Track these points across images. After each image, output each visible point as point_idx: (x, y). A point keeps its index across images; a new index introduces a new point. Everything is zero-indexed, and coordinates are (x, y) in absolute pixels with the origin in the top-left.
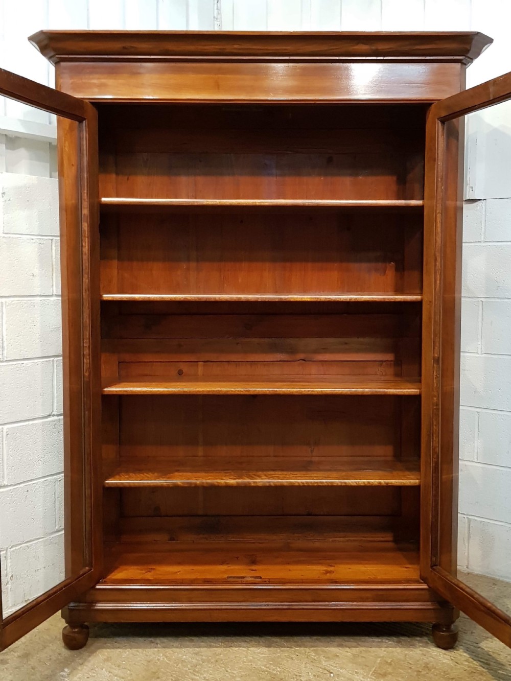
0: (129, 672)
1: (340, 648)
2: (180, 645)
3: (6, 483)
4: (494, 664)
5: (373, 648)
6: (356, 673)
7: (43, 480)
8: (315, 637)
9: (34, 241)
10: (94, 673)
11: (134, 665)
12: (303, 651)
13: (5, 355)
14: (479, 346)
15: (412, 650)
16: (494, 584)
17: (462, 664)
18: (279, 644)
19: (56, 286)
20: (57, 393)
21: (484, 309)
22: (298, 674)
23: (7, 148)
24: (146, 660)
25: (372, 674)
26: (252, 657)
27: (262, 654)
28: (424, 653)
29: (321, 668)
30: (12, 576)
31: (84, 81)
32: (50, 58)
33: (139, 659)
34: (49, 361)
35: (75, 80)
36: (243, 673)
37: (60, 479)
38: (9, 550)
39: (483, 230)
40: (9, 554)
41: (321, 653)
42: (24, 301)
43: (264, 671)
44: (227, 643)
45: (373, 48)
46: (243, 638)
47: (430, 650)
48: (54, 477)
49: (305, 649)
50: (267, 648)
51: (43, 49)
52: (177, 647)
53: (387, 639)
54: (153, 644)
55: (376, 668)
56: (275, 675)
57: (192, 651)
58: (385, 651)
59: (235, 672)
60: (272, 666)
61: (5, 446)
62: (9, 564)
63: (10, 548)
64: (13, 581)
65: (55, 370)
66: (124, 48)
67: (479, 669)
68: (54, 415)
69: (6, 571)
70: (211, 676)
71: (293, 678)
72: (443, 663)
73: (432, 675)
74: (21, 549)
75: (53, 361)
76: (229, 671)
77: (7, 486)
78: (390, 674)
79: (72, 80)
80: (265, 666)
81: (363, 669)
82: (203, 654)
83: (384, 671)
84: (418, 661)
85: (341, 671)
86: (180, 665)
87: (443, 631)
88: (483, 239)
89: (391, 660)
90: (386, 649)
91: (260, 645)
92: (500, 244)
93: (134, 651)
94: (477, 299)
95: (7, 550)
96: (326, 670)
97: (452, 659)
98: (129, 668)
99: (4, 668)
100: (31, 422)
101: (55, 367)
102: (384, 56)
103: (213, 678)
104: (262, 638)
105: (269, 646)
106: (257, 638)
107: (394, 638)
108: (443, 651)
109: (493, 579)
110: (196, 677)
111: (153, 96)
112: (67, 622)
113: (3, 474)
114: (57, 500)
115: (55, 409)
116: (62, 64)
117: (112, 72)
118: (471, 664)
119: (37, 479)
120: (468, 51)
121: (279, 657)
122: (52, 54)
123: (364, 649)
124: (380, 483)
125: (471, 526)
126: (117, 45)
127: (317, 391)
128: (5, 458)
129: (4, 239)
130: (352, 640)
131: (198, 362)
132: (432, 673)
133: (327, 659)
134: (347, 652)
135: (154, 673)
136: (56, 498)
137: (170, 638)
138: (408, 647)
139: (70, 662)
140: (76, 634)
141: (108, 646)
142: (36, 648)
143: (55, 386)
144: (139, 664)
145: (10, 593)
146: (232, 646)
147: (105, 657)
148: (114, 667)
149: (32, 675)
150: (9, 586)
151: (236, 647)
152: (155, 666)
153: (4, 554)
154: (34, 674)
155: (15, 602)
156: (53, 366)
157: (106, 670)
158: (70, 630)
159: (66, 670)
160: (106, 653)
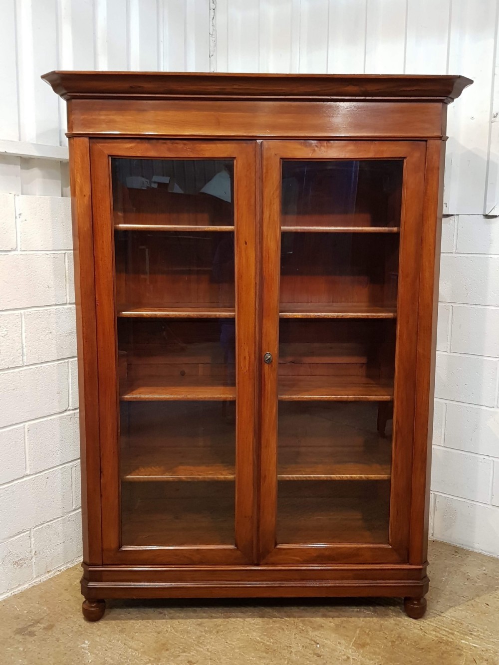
0: (141, 644)
1: (324, 618)
2: (185, 616)
3: (28, 472)
4: (458, 634)
5: (353, 618)
6: (339, 643)
7: (61, 467)
8: (302, 608)
9: (48, 256)
10: (111, 645)
11: (145, 637)
12: (293, 622)
13: (25, 360)
14: (449, 346)
15: (387, 620)
16: (456, 552)
17: (431, 634)
18: (271, 615)
19: (69, 295)
20: (72, 390)
21: (454, 314)
22: (288, 645)
23: (21, 169)
24: (156, 632)
25: (353, 645)
26: (249, 628)
27: (257, 625)
28: (397, 622)
29: (308, 638)
30: (36, 552)
31: (94, 117)
32: (62, 95)
33: (150, 630)
34: (64, 362)
35: (86, 116)
36: (241, 645)
37: (77, 465)
38: (32, 530)
39: (455, 242)
40: (32, 533)
41: (308, 623)
42: (41, 311)
43: (259, 642)
44: (225, 613)
45: (363, 89)
46: (239, 609)
47: (402, 620)
48: (70, 464)
49: (294, 619)
50: (261, 619)
51: (56, 87)
52: (182, 618)
53: (365, 609)
54: (161, 615)
55: (356, 638)
56: (268, 646)
57: (196, 622)
58: (363, 621)
59: (234, 643)
60: (266, 637)
61: (26, 440)
62: (33, 542)
63: (34, 528)
64: (36, 556)
65: (70, 370)
66: (131, 87)
67: (444, 639)
68: (69, 410)
69: (30, 549)
70: (213, 647)
71: (285, 649)
72: (414, 633)
73: (405, 646)
74: (43, 528)
75: (68, 362)
76: (229, 642)
77: (30, 475)
78: (368, 644)
79: (83, 117)
80: (259, 637)
81: (344, 639)
82: (205, 625)
83: (363, 641)
84: (392, 631)
85: (326, 642)
86: (186, 636)
87: (414, 604)
88: (454, 251)
89: (368, 630)
90: (364, 618)
91: (254, 615)
92: (470, 255)
93: (144, 622)
94: (447, 304)
95: (30, 530)
96: (313, 640)
97: (421, 629)
98: (141, 640)
99: (32, 640)
100: (49, 418)
101: (70, 368)
102: (372, 96)
103: (215, 649)
104: (256, 608)
105: (262, 617)
106: (252, 608)
107: (371, 607)
108: (414, 621)
109: (455, 547)
110: (200, 649)
111: (158, 132)
112: (85, 598)
113: (26, 465)
114: (73, 484)
115: (71, 404)
116: (74, 101)
117: (121, 110)
118: (438, 634)
119: (55, 467)
120: (450, 92)
121: (272, 628)
122: (64, 91)
123: (344, 619)
124: (361, 477)
125: (437, 500)
126: (125, 85)
127: (307, 398)
128: (27, 452)
129: (21, 256)
130: (334, 610)
131: (198, 364)
132: (404, 644)
133: (314, 630)
134: (330, 622)
135: (164, 645)
136: (73, 481)
137: (175, 609)
138: (383, 616)
139: (90, 633)
140: (94, 608)
141: (122, 617)
142: (60, 619)
143: (70, 384)
144: (150, 635)
145: (34, 566)
146: (230, 617)
147: (120, 628)
148: (128, 639)
149: (57, 647)
150: (33, 560)
151: (234, 617)
152: (164, 637)
153: (28, 534)
154: (58, 646)
155: (38, 573)
156: (68, 367)
157: (121, 642)
158: (88, 605)
159: (86, 642)
160: (121, 625)
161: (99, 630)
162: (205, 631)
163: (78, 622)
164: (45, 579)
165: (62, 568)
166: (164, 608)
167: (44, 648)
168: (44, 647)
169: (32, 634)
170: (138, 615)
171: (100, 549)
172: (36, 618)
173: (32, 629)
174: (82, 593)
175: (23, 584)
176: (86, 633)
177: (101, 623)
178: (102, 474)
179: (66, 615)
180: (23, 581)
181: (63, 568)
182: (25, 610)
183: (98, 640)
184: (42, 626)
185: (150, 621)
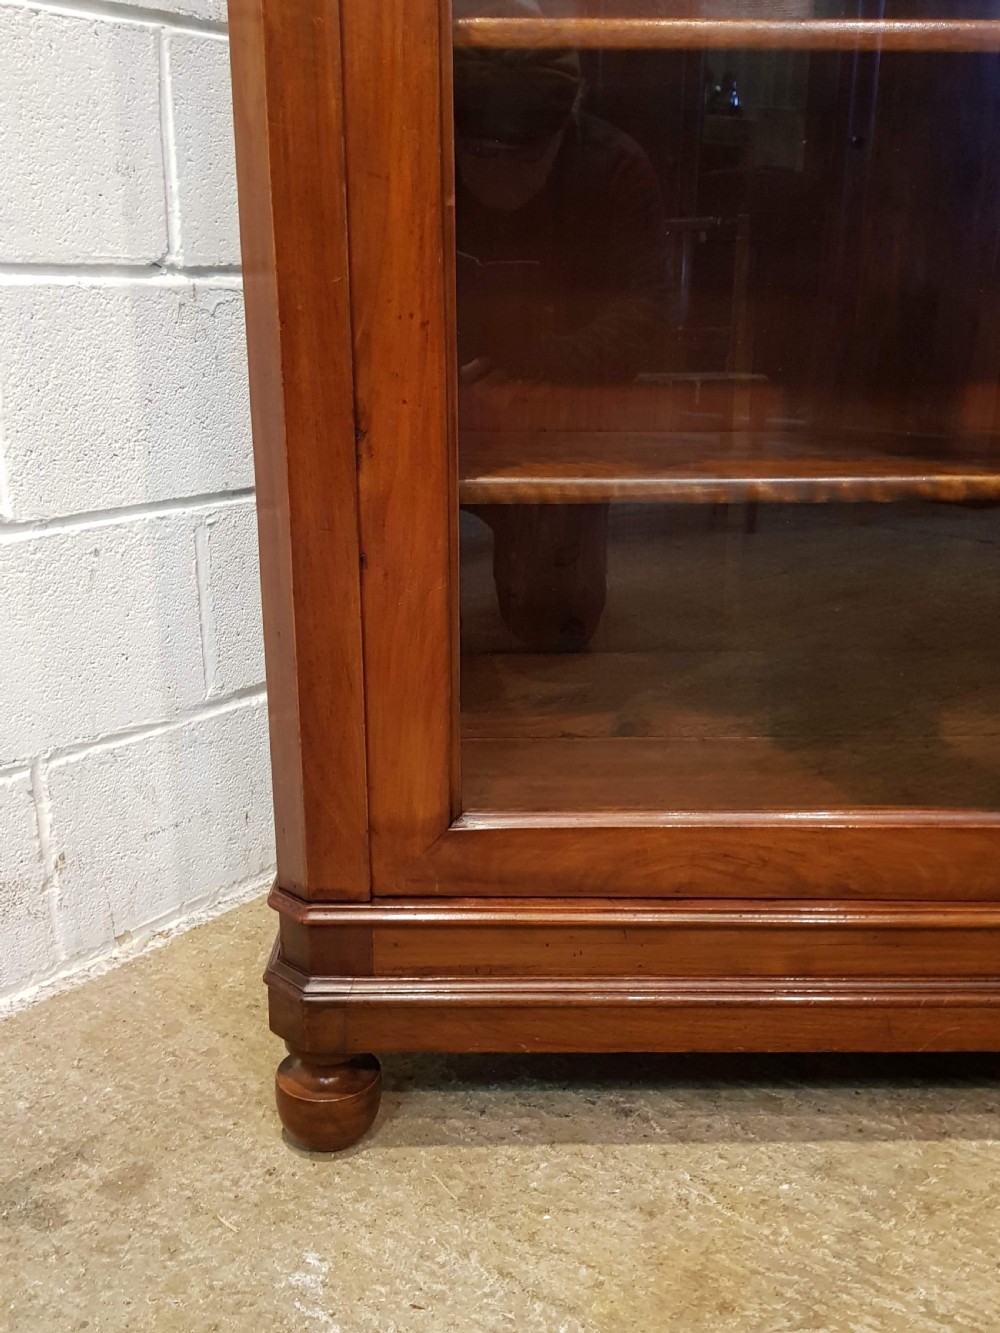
0: (584, 1271)
7: (151, 515)
10: (434, 1276)
11: (593, 1234)
20: (179, 177)
24: (634, 1207)
30: (62, 857)
33: (603, 1198)
34: (142, 29)
37: (210, 521)
38: (42, 766)
40: (44, 778)
48: (190, 510)
62: (48, 818)
63: (48, 760)
64: (66, 875)
65: (168, 79)
68: (172, 268)
69: (37, 844)
70: (950, 1295)
74: (89, 764)
75: (157, 33)
82: (850, 1171)
86: (785, 1230)
93: (564, 1153)
95: (33, 767)
98: (578, 1250)
99: (47, 1248)
100: (87, 281)
110: (887, 1302)
112: (291, 1046)
115: (177, 241)
119: (128, 510)
135: (697, 1277)
136: (203, 585)
139: (323, 1213)
140: (327, 1092)
141: (455, 1130)
142: (175, 1140)
143: (172, 148)
144: (612, 1226)
145: (58, 917)
146: (946, 1134)
147: (460, 1189)
148: (511, 1242)
149: (172, 1289)
150: (54, 891)
151: (964, 1134)
152: (681, 1234)
153: (24, 781)
154: (177, 1286)
155: (79, 943)
156: (159, 57)
157: (482, 1260)
158: (306, 1078)
159: (312, 1259)
160: (458, 1168)
161: (363, 1193)
162: (864, 1201)
163: (262, 1156)
164: (108, 968)
165: (172, 924)
166: (631, 1086)
167: (106, 1295)
168: (109, 1287)
169: (47, 1215)
170: (525, 1121)
171: (363, 828)
172: (69, 1136)
173: (49, 1188)
174: (275, 1026)
175: (18, 986)
176: (303, 1213)
177: (367, 1160)
178: (363, 446)
179: (203, 1123)
180: (18, 976)
181: (178, 924)
182: (20, 1097)
183: (369, 1251)
184: (95, 1173)
185: (590, 1150)
